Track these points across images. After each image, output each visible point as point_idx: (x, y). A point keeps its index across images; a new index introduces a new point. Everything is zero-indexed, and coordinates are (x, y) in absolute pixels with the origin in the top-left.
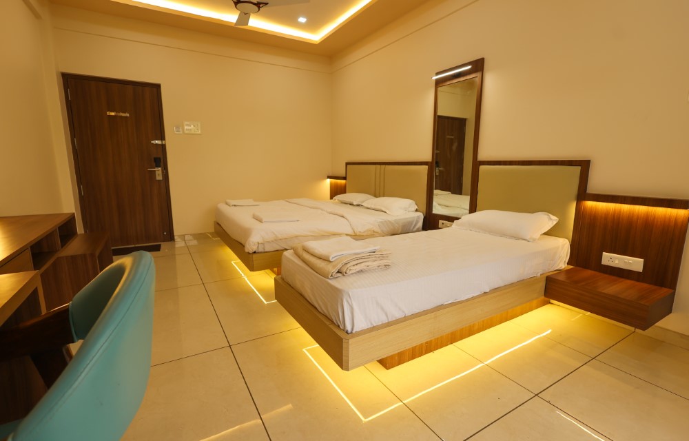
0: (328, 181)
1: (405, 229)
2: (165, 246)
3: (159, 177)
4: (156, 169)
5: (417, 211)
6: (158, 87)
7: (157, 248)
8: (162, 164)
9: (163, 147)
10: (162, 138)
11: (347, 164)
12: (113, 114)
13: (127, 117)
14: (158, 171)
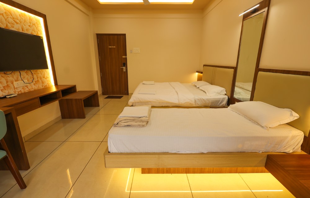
0: (197, 74)
1: (214, 105)
2: (125, 97)
3: (124, 70)
4: (124, 67)
5: (226, 94)
6: (125, 35)
7: (120, 97)
8: (125, 65)
9: (126, 58)
10: (126, 55)
11: (204, 65)
12: (111, 47)
13: (115, 48)
14: (124, 68)
